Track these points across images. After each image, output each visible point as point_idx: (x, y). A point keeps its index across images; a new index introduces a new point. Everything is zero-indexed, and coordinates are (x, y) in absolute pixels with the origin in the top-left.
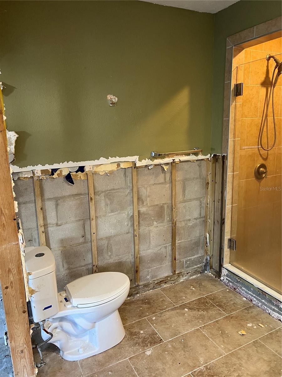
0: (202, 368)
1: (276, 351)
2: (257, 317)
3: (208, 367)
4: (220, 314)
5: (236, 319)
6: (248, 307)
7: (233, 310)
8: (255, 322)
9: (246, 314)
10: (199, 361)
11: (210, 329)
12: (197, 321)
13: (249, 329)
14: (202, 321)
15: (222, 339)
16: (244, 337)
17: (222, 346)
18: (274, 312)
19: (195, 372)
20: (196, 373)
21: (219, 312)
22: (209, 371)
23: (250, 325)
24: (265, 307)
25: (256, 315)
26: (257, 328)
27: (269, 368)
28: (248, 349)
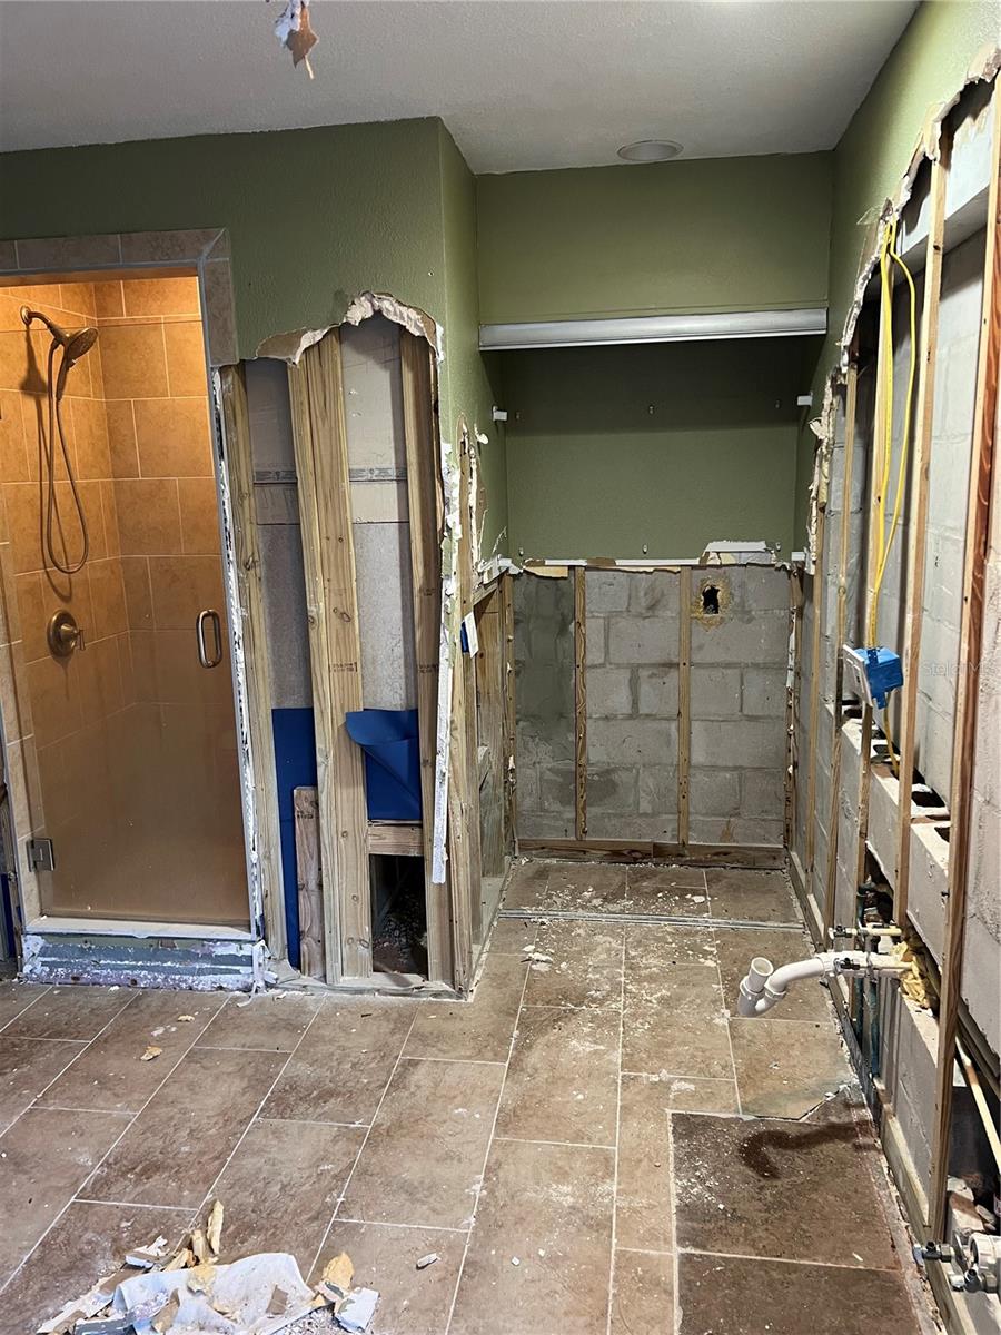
0: (96, 1172)
1: (243, 1046)
2: (166, 1009)
3: (111, 1161)
4: (72, 1050)
5: (120, 1038)
6: (134, 1000)
7: (98, 1024)
8: (168, 1020)
9: (138, 1016)
10: (79, 1166)
11: (62, 1092)
12: (15, 1096)
13: (160, 1039)
14: (31, 1089)
15: (109, 1093)
16: (159, 1059)
17: (119, 1105)
18: (202, 977)
19: (84, 1189)
20: (89, 1189)
21: (66, 1046)
22: (116, 1167)
23: (160, 1031)
24: (177, 977)
25: (162, 1007)
26: (179, 1029)
27: (246, 1080)
28: (182, 1076)
